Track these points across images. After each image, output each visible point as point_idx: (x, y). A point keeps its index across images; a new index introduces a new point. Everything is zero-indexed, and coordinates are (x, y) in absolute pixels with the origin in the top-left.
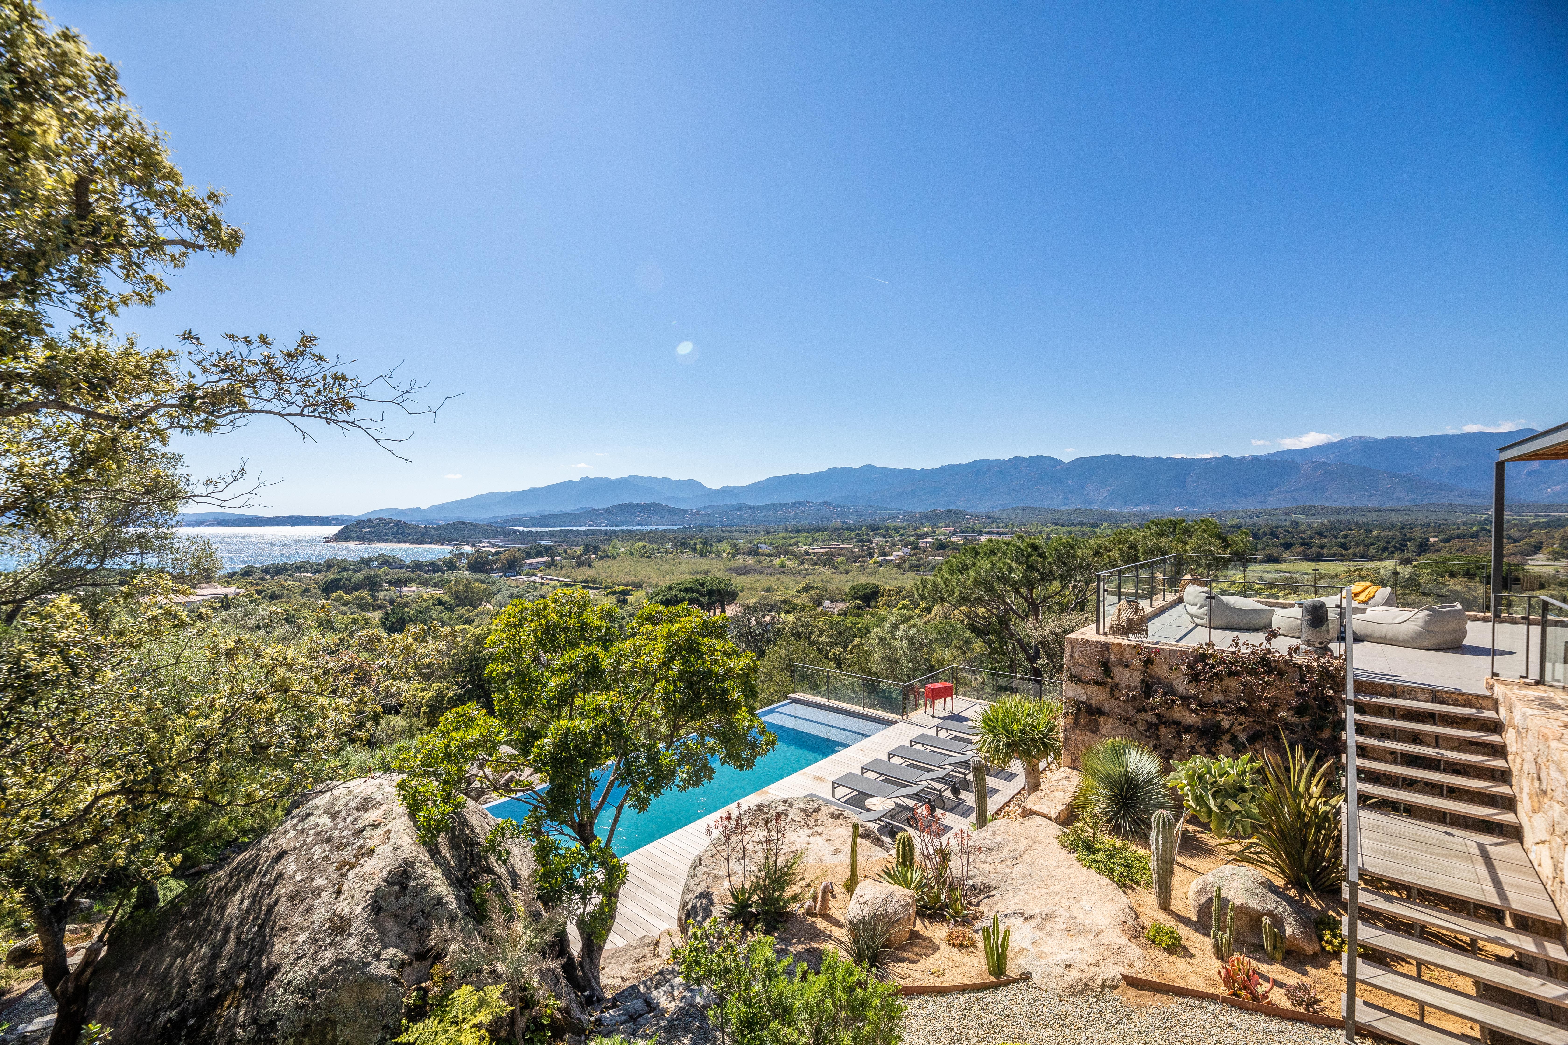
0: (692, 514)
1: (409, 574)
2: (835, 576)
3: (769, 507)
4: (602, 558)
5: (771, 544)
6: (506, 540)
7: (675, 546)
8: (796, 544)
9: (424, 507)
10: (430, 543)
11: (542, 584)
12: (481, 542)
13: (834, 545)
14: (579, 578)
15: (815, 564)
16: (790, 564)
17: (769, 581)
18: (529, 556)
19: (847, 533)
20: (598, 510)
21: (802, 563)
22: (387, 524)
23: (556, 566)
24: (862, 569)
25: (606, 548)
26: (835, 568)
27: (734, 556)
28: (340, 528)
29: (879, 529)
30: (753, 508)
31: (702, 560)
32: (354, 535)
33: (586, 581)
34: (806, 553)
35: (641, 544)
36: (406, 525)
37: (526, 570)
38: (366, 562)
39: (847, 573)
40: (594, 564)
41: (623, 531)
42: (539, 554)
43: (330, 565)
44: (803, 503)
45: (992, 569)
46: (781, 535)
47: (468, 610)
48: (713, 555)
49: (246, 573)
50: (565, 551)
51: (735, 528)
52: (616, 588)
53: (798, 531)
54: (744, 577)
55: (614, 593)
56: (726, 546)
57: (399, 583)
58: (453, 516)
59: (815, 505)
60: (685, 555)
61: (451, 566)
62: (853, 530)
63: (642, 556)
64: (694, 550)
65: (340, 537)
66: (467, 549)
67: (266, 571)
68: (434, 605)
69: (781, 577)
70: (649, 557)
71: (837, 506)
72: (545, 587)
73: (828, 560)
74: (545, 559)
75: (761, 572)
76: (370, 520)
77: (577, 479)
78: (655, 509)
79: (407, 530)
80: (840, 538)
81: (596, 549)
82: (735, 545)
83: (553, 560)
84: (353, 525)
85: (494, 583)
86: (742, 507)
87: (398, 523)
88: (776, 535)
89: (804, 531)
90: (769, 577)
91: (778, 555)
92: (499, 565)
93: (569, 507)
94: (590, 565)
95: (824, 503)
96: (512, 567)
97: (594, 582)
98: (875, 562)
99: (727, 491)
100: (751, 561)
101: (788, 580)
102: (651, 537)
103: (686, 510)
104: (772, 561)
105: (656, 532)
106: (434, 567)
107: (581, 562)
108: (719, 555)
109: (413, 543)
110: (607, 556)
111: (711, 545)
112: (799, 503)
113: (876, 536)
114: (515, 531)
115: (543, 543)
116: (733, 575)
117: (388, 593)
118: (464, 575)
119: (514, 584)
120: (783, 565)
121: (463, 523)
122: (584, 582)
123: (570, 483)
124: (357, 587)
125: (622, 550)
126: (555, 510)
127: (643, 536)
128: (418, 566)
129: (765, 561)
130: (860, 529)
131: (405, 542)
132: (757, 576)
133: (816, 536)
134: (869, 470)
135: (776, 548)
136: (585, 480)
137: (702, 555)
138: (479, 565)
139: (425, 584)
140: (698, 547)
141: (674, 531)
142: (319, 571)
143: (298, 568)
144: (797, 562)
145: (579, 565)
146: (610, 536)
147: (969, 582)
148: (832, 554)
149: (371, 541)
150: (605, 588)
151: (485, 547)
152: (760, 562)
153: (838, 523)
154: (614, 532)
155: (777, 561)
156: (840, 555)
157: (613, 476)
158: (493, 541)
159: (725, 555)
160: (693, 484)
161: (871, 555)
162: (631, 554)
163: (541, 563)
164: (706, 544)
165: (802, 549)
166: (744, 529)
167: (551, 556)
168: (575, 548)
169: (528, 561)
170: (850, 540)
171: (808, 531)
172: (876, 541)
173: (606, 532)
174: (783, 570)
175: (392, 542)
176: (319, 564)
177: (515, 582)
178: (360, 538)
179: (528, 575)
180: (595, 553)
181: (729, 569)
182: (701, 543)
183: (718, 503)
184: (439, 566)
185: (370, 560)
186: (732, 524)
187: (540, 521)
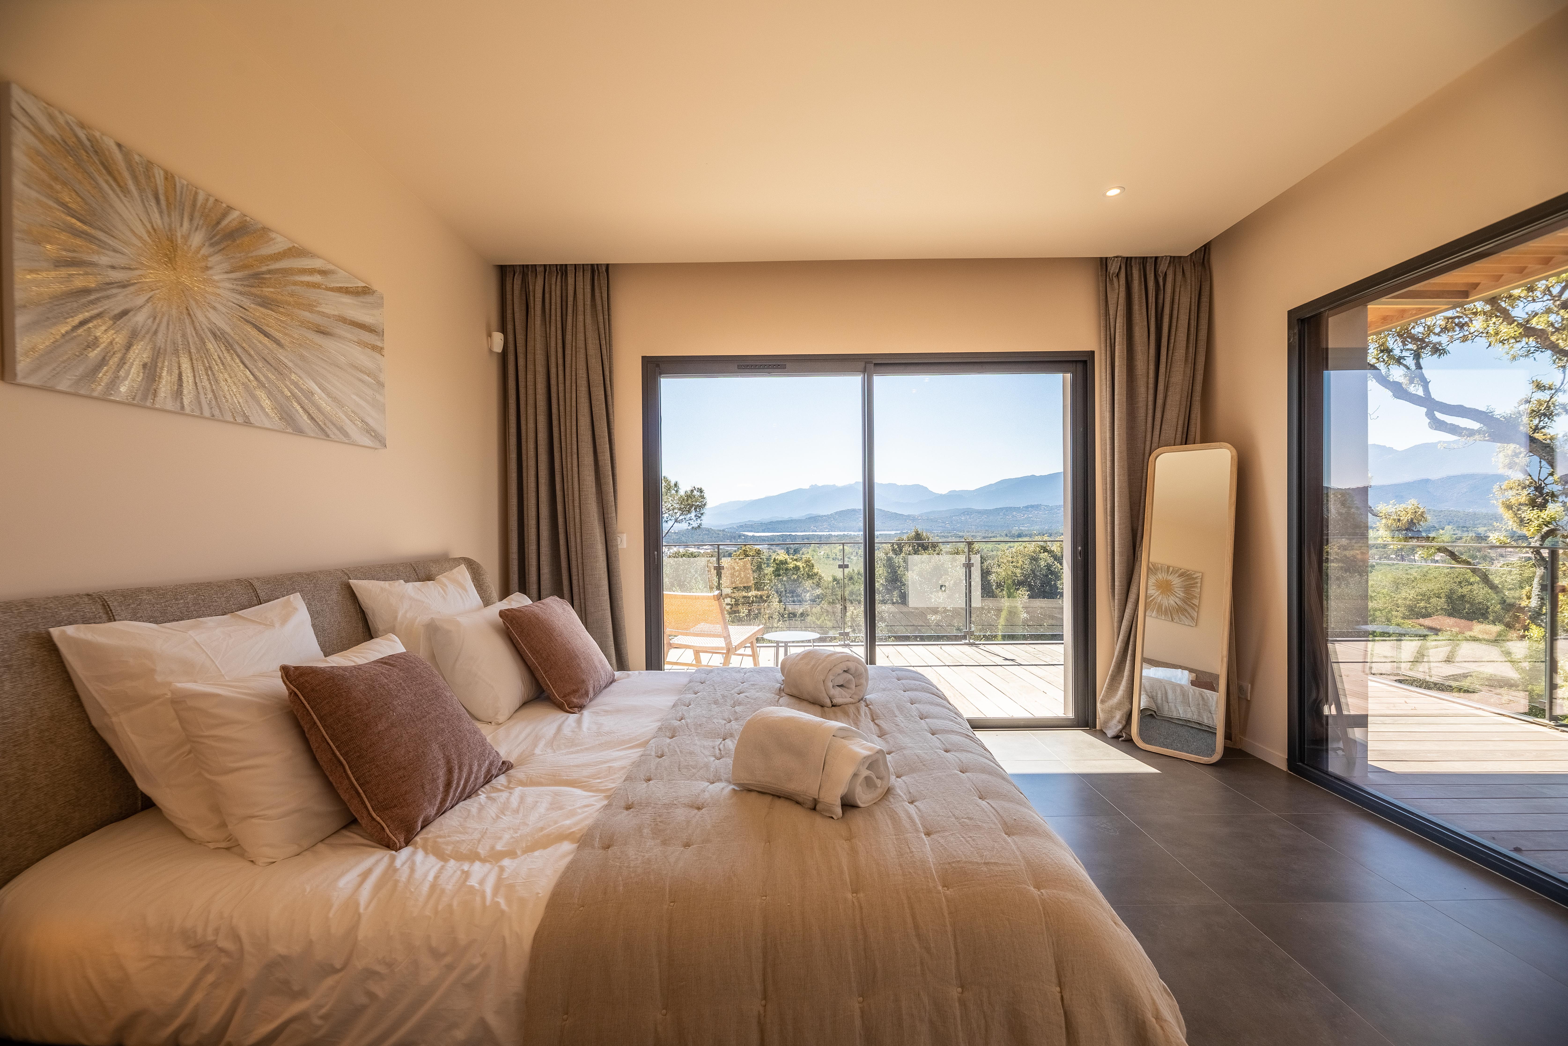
0: (913, 519)
3: (997, 511)
30: (980, 512)
44: (1038, 507)
51: (955, 533)
86: (967, 512)
93: (795, 514)
99: (954, 496)
103: (909, 516)
112: (1032, 506)
114: (744, 536)
123: (800, 492)
126: (785, 516)
136: (814, 488)
141: (890, 536)
154: (829, 537)
157: (841, 483)
160: (919, 489)
166: (965, 534)
173: (821, 537)
183: (942, 508)
186: (952, 530)
187: (770, 527)
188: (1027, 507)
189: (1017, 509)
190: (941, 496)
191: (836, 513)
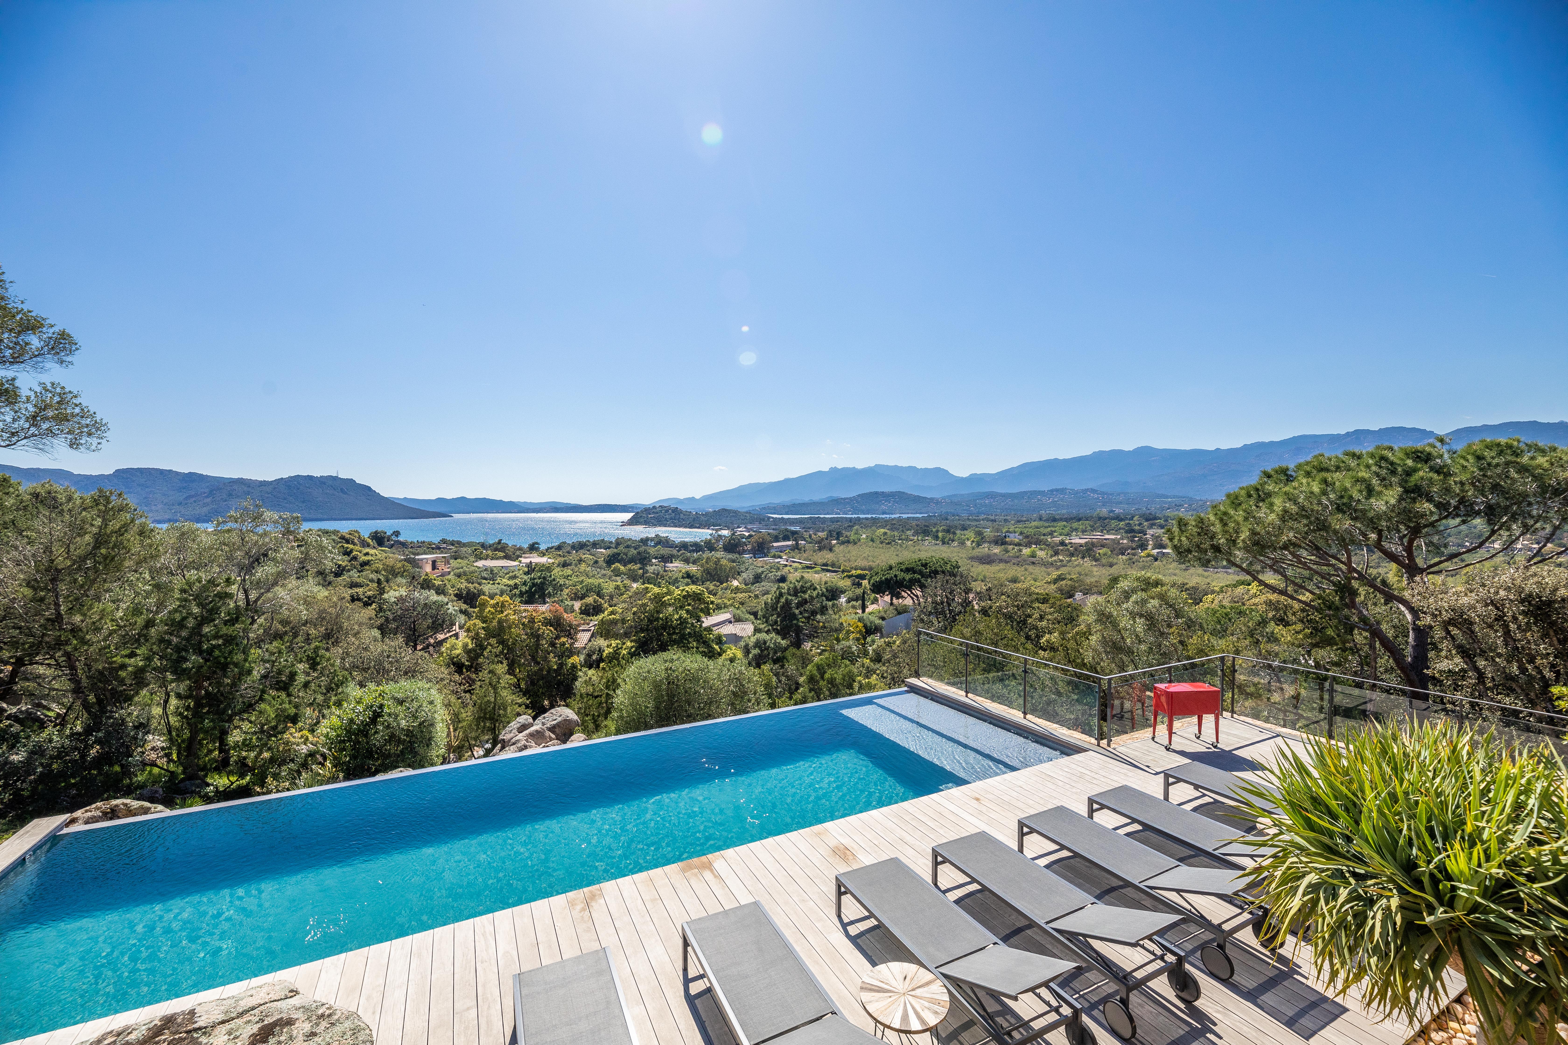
0: (937, 502)
1: (675, 552)
2: (1095, 569)
3: (1022, 495)
4: (843, 543)
5: (1021, 533)
6: (761, 526)
7: (916, 533)
8: (1051, 534)
9: (697, 497)
10: (699, 528)
11: (786, 565)
12: (739, 527)
13: (1097, 536)
14: (820, 561)
15: (1072, 555)
16: (1041, 554)
17: (1013, 571)
18: (777, 539)
19: (1114, 523)
20: (845, 499)
21: (1056, 553)
22: (667, 511)
23: (799, 549)
24: (1131, 562)
25: (848, 534)
26: (1096, 560)
27: (979, 545)
28: (632, 514)
29: (1155, 518)
30: (1004, 496)
31: (945, 548)
32: (642, 520)
33: (826, 565)
34: (1062, 543)
35: (882, 530)
36: (681, 512)
37: (773, 552)
38: (645, 541)
39: (1111, 565)
40: (836, 549)
41: (867, 519)
42: (786, 538)
43: (618, 543)
44: (1062, 491)
45: (1324, 493)
46: (1033, 524)
47: (715, 585)
48: (956, 544)
49: (559, 548)
50: (810, 536)
51: (982, 516)
52: (854, 572)
53: (1055, 520)
54: (987, 566)
55: (849, 577)
56: (970, 534)
57: (666, 559)
58: (719, 505)
59: (1077, 492)
60: (926, 543)
61: (710, 546)
62: (1121, 520)
63: (882, 543)
64: (936, 538)
65: (632, 522)
66: (725, 533)
67: (573, 547)
68: (683, 577)
69: (1031, 568)
70: (889, 543)
71: (1103, 493)
72: (788, 568)
73: (1088, 551)
74: (790, 543)
75: (1006, 562)
76: (654, 507)
77: (826, 469)
78: (900, 498)
79: (682, 516)
80: (1105, 528)
81: (839, 534)
82: (979, 533)
83: (797, 544)
84: (642, 511)
85: (744, 562)
86: (992, 495)
87: (675, 510)
88: (1028, 524)
89: (1061, 520)
90: (1016, 567)
91: (1028, 545)
92: (749, 547)
93: (818, 496)
94: (831, 550)
95: (1087, 490)
96: (761, 549)
97: (833, 565)
98: (1149, 555)
99: (974, 479)
100: (997, 550)
101: (1037, 570)
102: (892, 525)
103: (932, 499)
104: (1020, 551)
105: (900, 519)
106: (697, 547)
107: (823, 546)
108: (962, 543)
109: (685, 527)
110: (848, 542)
111: (954, 533)
112: (1057, 490)
113: (1151, 526)
114: (769, 518)
115: (793, 528)
116: (975, 564)
117: (656, 568)
118: (720, 554)
119: (760, 565)
120: (1033, 555)
121: (726, 510)
122: (824, 565)
123: (820, 474)
124: (632, 560)
125: (864, 536)
126: (806, 498)
127: (885, 523)
128: (684, 546)
129: (1013, 550)
130: (1132, 519)
131: (680, 526)
132: (1002, 566)
133: (1075, 525)
134: (1144, 453)
135: (1027, 537)
136: (834, 470)
137: (944, 543)
138: (732, 546)
139: (687, 561)
140: (940, 535)
141: (917, 519)
142: (609, 548)
143: (595, 545)
144: (1050, 552)
145: (820, 549)
146: (852, 523)
147: (1273, 516)
148: (1093, 544)
149: (655, 525)
150: (843, 571)
151: (742, 531)
152: (1007, 551)
153: (1104, 512)
154: (859, 519)
155: (1026, 551)
156: (1103, 546)
157: (860, 466)
158: (749, 527)
159: (968, 543)
160: (940, 473)
161: (1143, 546)
162: (872, 540)
163: (787, 546)
164: (948, 531)
165: (1057, 540)
166: (993, 518)
167: (796, 540)
168: (820, 534)
169: (775, 544)
170: (1117, 530)
171: (1066, 520)
172: (1150, 532)
173: (851, 519)
174: (1033, 560)
175: (669, 526)
176: (611, 542)
177: (762, 563)
178: (647, 523)
179: (774, 557)
180: (837, 539)
181: (972, 558)
182: (944, 531)
183: (965, 491)
184: (700, 546)
185: (647, 539)
186: (979, 513)
187: (792, 509)
188: (1052, 491)
189: (1042, 493)
190: (962, 479)
191: (859, 496)
